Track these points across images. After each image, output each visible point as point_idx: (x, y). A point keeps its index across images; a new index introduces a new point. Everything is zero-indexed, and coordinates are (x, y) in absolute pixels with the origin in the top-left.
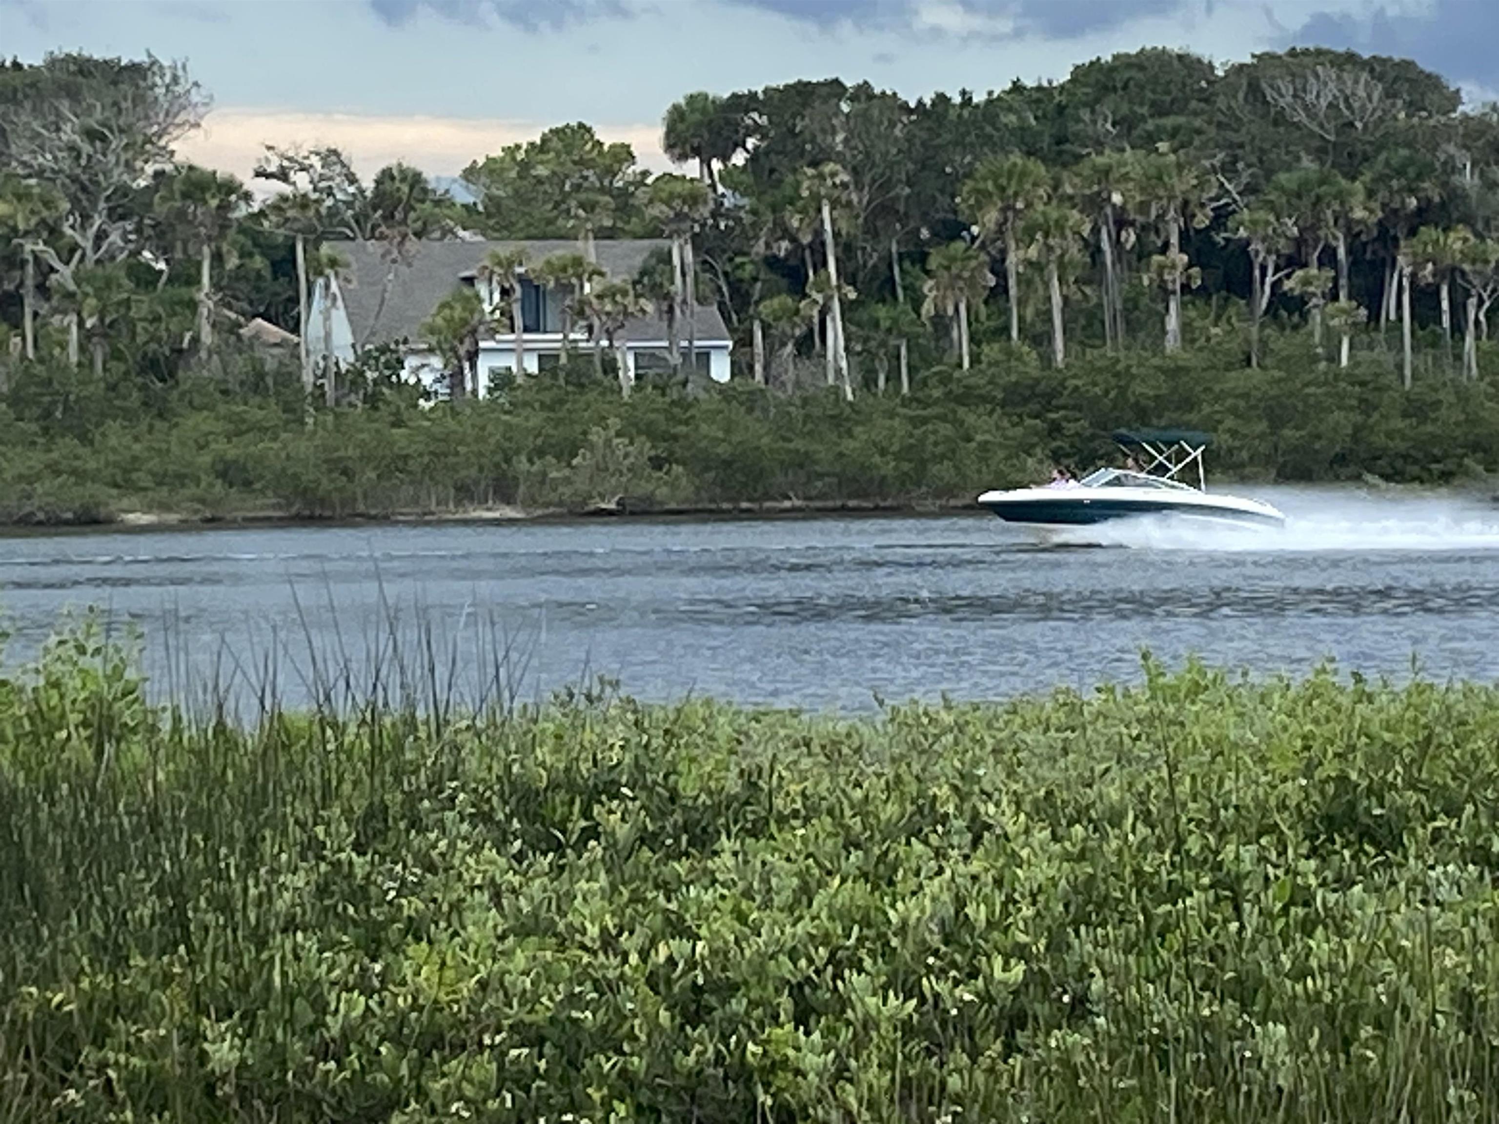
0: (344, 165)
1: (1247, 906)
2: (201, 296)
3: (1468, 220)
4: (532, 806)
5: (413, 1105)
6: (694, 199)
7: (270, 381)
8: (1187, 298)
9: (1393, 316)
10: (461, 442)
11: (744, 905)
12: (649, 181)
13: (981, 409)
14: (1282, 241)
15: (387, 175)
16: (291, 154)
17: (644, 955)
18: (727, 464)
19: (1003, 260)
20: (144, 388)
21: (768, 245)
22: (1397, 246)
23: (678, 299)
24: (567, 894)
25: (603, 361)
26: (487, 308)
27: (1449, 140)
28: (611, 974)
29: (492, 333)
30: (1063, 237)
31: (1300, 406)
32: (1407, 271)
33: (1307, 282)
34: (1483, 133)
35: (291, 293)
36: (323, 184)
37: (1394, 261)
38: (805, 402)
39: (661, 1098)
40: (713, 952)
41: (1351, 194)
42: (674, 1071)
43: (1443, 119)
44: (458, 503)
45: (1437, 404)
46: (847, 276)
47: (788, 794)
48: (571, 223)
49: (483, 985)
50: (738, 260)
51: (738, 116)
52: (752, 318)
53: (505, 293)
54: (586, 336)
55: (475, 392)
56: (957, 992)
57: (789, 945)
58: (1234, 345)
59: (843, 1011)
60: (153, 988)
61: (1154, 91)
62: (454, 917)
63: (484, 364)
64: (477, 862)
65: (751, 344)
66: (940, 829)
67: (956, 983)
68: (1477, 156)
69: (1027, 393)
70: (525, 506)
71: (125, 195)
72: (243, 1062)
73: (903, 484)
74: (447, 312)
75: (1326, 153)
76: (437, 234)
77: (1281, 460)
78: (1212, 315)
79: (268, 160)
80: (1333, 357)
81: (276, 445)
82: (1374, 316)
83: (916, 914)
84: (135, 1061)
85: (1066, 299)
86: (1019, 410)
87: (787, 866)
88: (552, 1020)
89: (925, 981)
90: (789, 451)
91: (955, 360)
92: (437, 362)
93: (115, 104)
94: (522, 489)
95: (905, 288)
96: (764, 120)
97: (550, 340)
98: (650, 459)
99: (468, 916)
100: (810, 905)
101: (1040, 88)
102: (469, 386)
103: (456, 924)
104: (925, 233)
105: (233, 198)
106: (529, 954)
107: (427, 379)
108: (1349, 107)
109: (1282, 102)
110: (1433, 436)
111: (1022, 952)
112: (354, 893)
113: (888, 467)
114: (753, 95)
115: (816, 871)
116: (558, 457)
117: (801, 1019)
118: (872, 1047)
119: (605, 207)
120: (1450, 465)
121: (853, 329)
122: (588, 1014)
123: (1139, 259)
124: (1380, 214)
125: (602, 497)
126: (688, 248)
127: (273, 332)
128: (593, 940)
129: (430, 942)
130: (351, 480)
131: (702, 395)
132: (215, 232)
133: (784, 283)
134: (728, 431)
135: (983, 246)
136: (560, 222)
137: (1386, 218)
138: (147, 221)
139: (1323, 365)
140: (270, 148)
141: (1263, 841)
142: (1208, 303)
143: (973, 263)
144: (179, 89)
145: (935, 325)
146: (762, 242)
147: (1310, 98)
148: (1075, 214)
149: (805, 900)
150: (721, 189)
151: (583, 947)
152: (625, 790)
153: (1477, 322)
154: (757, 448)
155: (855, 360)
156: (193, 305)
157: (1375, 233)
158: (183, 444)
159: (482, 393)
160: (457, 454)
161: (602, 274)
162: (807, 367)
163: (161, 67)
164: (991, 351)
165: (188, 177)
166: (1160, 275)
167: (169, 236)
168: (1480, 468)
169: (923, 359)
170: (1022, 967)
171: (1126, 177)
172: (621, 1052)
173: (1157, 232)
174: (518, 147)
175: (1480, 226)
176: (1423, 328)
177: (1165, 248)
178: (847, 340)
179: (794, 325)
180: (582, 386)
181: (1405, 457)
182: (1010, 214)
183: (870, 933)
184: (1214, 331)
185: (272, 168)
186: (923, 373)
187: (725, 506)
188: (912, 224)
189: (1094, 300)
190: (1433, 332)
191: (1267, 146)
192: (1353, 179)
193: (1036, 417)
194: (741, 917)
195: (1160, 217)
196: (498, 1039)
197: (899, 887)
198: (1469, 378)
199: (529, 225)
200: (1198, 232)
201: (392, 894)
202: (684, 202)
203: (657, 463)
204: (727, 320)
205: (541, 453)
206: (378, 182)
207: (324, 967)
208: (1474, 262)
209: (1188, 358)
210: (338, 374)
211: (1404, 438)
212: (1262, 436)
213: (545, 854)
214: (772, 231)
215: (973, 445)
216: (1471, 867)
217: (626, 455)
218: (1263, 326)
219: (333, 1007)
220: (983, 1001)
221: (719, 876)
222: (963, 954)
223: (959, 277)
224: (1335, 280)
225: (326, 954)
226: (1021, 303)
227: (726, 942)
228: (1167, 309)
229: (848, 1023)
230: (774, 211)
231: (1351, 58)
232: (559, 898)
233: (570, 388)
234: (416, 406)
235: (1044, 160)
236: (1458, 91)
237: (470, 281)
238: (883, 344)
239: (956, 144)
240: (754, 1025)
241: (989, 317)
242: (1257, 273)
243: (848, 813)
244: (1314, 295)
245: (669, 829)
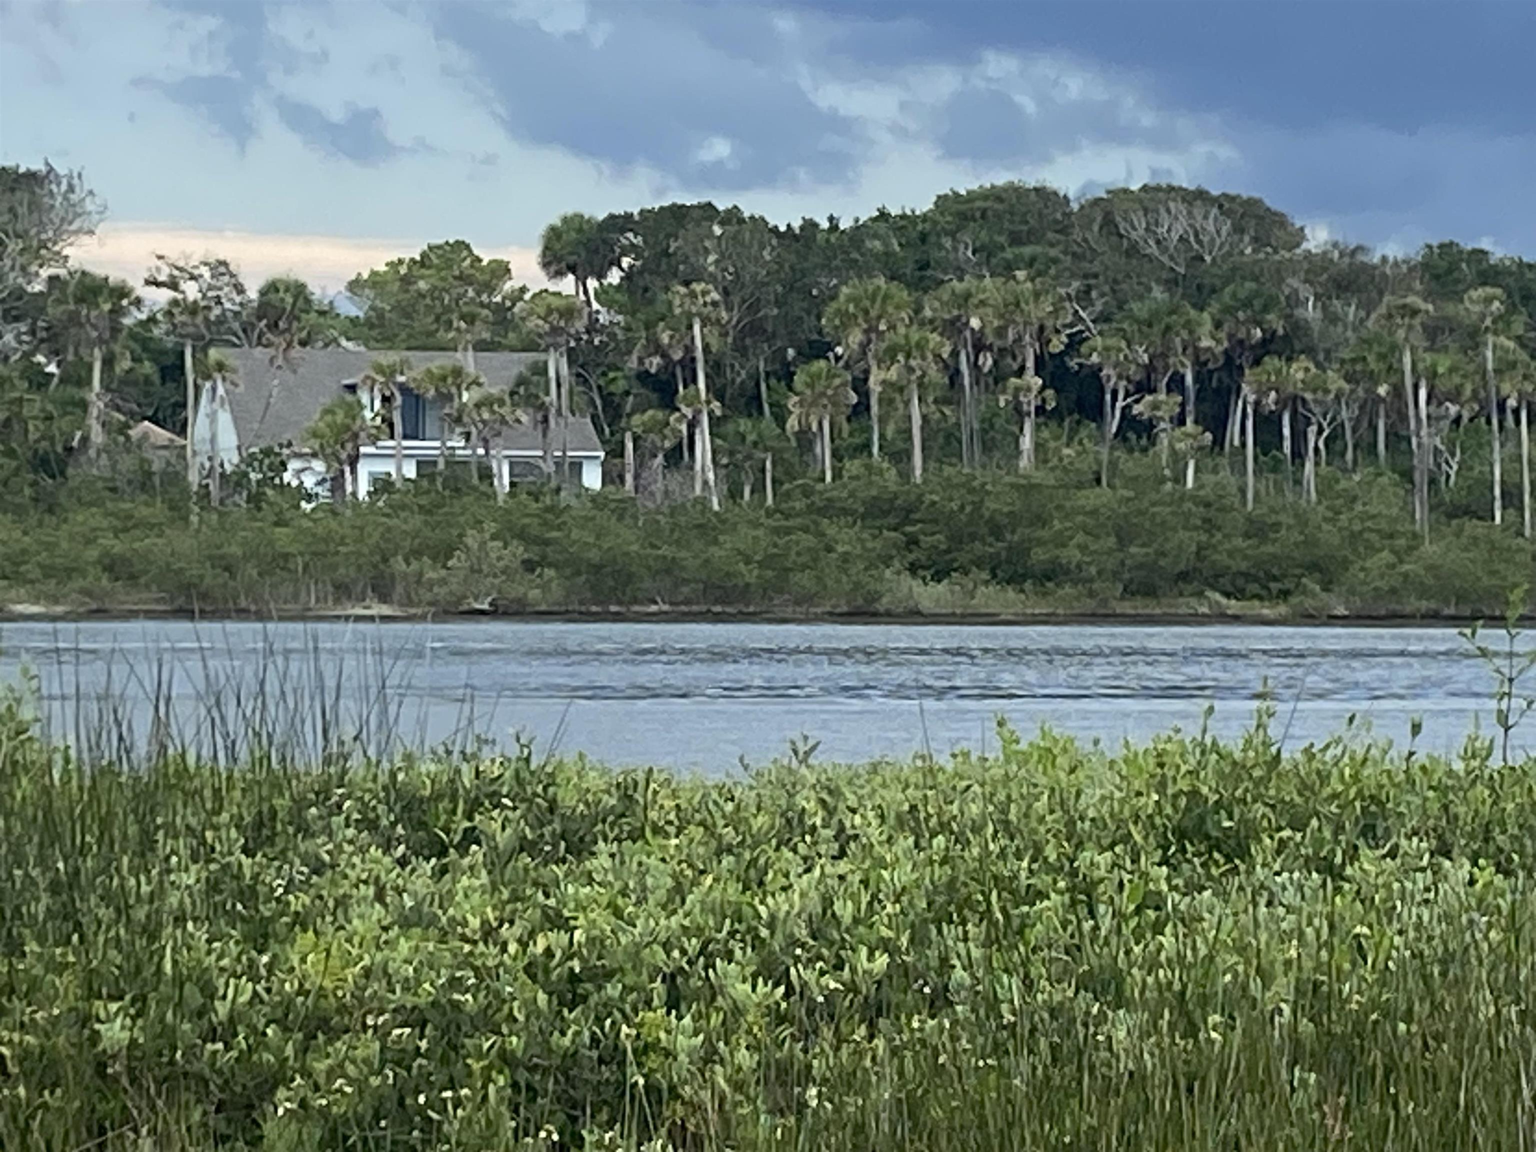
0: (232, 276)
1: (1102, 908)
2: (92, 397)
3: (1310, 351)
4: (416, 814)
5: (298, 1080)
6: (569, 312)
7: (157, 480)
8: (1041, 420)
9: (1237, 442)
10: (342, 543)
11: (620, 901)
12: (527, 296)
13: (842, 522)
14: (1133, 367)
15: (272, 287)
16: (181, 264)
17: (523, 944)
18: (597, 569)
19: (866, 380)
20: (34, 484)
21: (641, 361)
22: (1242, 374)
23: (553, 411)
24: (449, 891)
25: (479, 469)
26: (368, 414)
27: (1294, 273)
28: (490, 963)
29: (374, 440)
30: (924, 358)
31: (1147, 525)
32: (1252, 398)
33: (1156, 406)
34: (1325, 269)
35: (177, 398)
36: (210, 294)
37: (1239, 389)
38: (673, 512)
39: (538, 1077)
40: (591, 941)
41: (1200, 324)
42: (550, 1051)
43: (1287, 255)
44: (337, 601)
45: (1276, 526)
46: (717, 391)
47: (662, 807)
48: (451, 335)
49: (367, 973)
50: (611, 375)
51: (614, 236)
52: (624, 430)
53: (386, 400)
54: (462, 444)
55: (354, 494)
56: (823, 981)
57: (663, 937)
58: (1085, 467)
59: (713, 998)
60: (47, 971)
61: (1012, 222)
62: (340, 912)
63: (364, 469)
64: (363, 861)
65: (622, 455)
66: (808, 838)
67: (822, 973)
68: (1320, 290)
69: (886, 507)
70: (401, 605)
71: (20, 298)
72: (133, 1042)
73: (765, 590)
74: (329, 418)
75: (1177, 284)
76: (320, 344)
77: (1127, 576)
78: (1064, 439)
79: (158, 269)
80: (1179, 479)
81: (160, 541)
82: (1219, 441)
83: (785, 907)
84: (28, 1038)
85: (924, 418)
86: (878, 523)
87: (662, 866)
88: (434, 1004)
89: (793, 970)
90: (657, 558)
91: (817, 474)
92: (319, 466)
93: (11, 210)
94: (399, 589)
95: (771, 405)
96: (638, 241)
97: (429, 447)
98: (524, 562)
99: (354, 911)
100: (683, 902)
101: (903, 217)
102: (349, 489)
103: (341, 920)
104: (791, 352)
105: (125, 302)
106: (413, 943)
107: (309, 481)
108: (1199, 242)
109: (1134, 235)
110: (1274, 556)
111: (887, 946)
112: (241, 892)
113: (750, 575)
114: (628, 216)
115: (689, 872)
116: (434, 559)
117: (673, 1003)
118: (741, 1032)
119: (485, 321)
120: (1288, 584)
121: (719, 442)
122: (469, 996)
123: (996, 383)
124: (1226, 344)
125: (476, 599)
126: (564, 360)
127: (161, 435)
128: (474, 932)
129: (316, 932)
130: (233, 576)
131: (574, 502)
132: (107, 335)
133: (654, 397)
134: (598, 537)
135: (847, 367)
136: (441, 333)
137: (1232, 348)
138: (41, 324)
139: (1169, 486)
140: (160, 257)
141: (1117, 849)
142: (1060, 425)
143: (837, 381)
144: (74, 197)
145: (798, 440)
146: (635, 357)
147: (1162, 231)
148: (935, 338)
149: (678, 899)
150: (596, 306)
151: (464, 939)
152: (505, 801)
153: (1317, 450)
154: (627, 554)
155: (723, 472)
156: (84, 405)
157: (1221, 361)
158: (71, 538)
159: (362, 494)
160: (337, 553)
161: (480, 385)
162: (675, 480)
163: (57, 176)
164: (853, 466)
165: (80, 282)
166: (1016, 397)
167: (62, 340)
168: (1317, 588)
169: (787, 473)
170: (885, 959)
171: (983, 303)
172: (499, 1033)
173: (1014, 358)
174: (401, 262)
175: (1321, 357)
176: (1265, 454)
177: (1020, 372)
178: (714, 452)
179: (665, 437)
180: (457, 490)
181: (1246, 575)
182: (873, 336)
183: (742, 927)
184: (1066, 451)
185: (162, 278)
186: (786, 486)
187: (594, 609)
188: (779, 344)
189: (953, 420)
190: (1274, 457)
191: (1120, 277)
192: (1202, 310)
193: (895, 530)
194: (618, 913)
195: (1019, 339)
196: (381, 1020)
197: (769, 888)
198: (1308, 502)
199: (410, 336)
200: (1052, 356)
201: (281, 890)
202: (561, 316)
203: (529, 566)
204: (600, 432)
205: (417, 553)
206: (263, 293)
207: (213, 957)
208: (1314, 391)
209: (1039, 477)
210: (223, 475)
211: (1246, 557)
212: (1110, 552)
213: (428, 859)
214: (645, 347)
215: (834, 555)
216: (1315, 875)
217: (499, 559)
218: (1112, 448)
219: (221, 992)
220: (848, 991)
221: (597, 877)
222: (829, 949)
223: (823, 394)
224: (1183, 405)
225: (216, 945)
226: (882, 421)
227: (602, 931)
228: (1022, 430)
229: (718, 1010)
230: (647, 328)
231: (1201, 195)
232: (441, 898)
233: (447, 493)
234: (298, 507)
235: (908, 285)
236: (1302, 229)
237: (352, 388)
238: (749, 457)
239: (823, 267)
240: (628, 1008)
241: (851, 434)
242: (1108, 397)
243: (721, 823)
244: (1162, 419)
245: (547, 837)
